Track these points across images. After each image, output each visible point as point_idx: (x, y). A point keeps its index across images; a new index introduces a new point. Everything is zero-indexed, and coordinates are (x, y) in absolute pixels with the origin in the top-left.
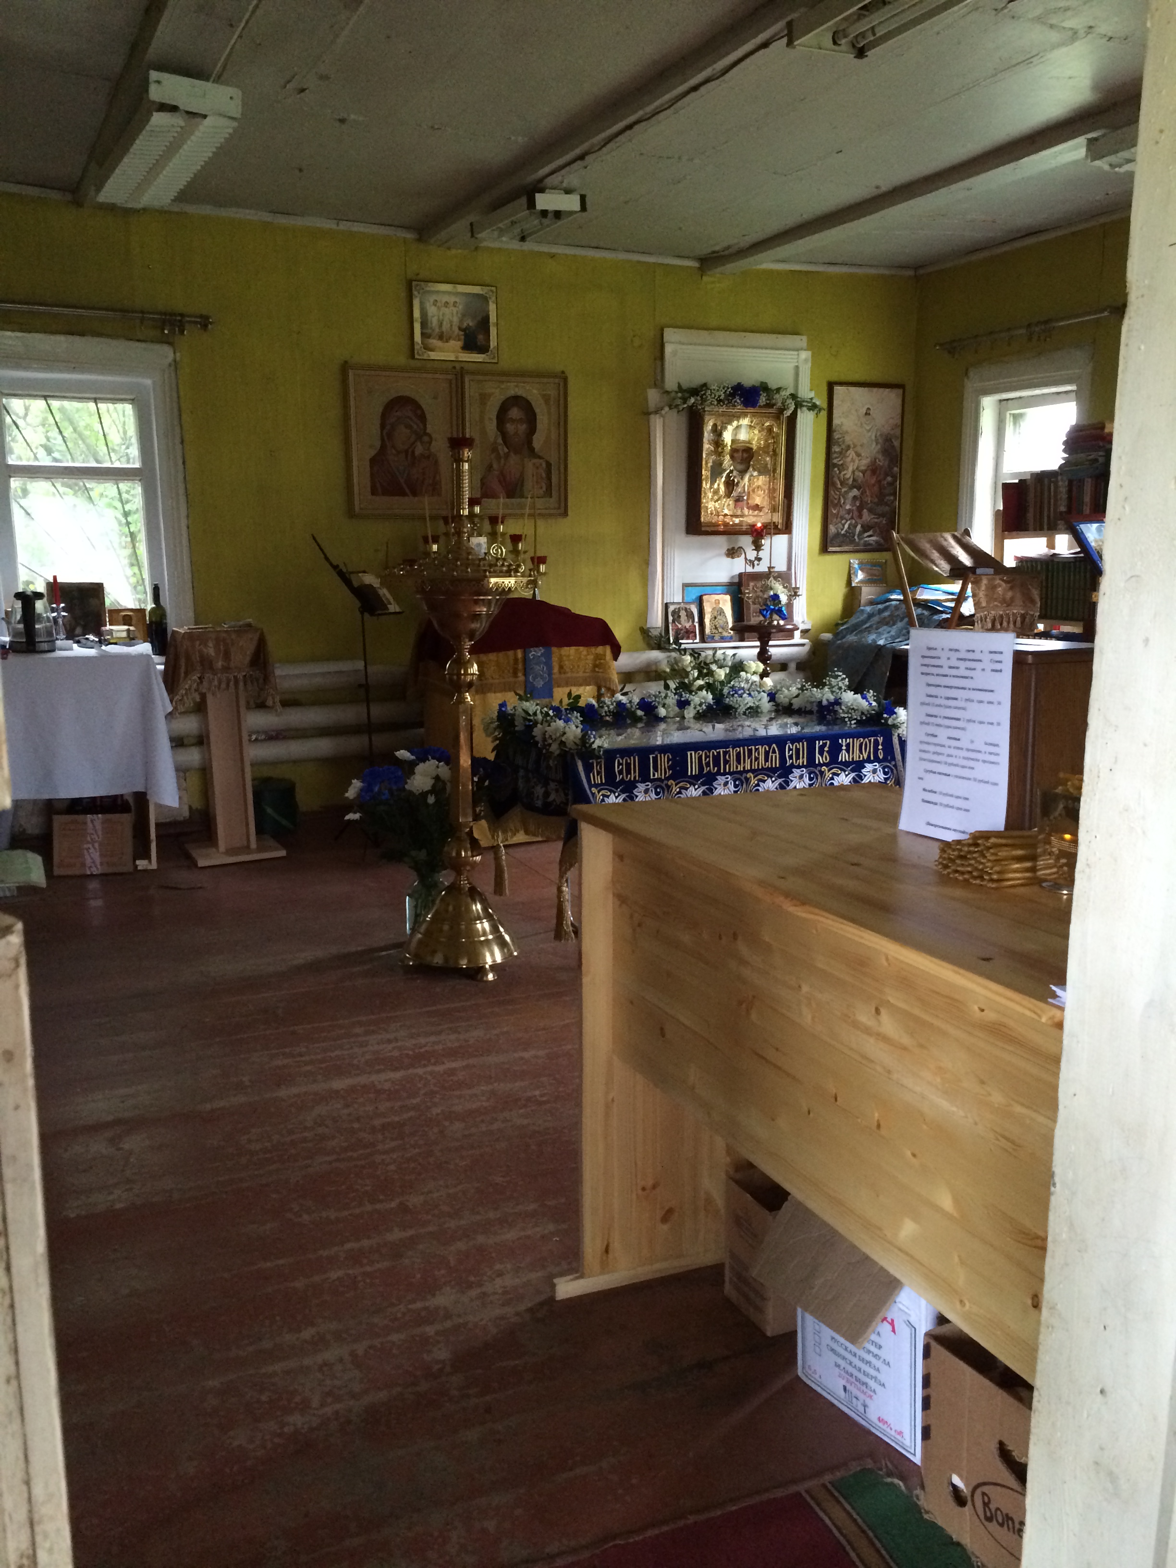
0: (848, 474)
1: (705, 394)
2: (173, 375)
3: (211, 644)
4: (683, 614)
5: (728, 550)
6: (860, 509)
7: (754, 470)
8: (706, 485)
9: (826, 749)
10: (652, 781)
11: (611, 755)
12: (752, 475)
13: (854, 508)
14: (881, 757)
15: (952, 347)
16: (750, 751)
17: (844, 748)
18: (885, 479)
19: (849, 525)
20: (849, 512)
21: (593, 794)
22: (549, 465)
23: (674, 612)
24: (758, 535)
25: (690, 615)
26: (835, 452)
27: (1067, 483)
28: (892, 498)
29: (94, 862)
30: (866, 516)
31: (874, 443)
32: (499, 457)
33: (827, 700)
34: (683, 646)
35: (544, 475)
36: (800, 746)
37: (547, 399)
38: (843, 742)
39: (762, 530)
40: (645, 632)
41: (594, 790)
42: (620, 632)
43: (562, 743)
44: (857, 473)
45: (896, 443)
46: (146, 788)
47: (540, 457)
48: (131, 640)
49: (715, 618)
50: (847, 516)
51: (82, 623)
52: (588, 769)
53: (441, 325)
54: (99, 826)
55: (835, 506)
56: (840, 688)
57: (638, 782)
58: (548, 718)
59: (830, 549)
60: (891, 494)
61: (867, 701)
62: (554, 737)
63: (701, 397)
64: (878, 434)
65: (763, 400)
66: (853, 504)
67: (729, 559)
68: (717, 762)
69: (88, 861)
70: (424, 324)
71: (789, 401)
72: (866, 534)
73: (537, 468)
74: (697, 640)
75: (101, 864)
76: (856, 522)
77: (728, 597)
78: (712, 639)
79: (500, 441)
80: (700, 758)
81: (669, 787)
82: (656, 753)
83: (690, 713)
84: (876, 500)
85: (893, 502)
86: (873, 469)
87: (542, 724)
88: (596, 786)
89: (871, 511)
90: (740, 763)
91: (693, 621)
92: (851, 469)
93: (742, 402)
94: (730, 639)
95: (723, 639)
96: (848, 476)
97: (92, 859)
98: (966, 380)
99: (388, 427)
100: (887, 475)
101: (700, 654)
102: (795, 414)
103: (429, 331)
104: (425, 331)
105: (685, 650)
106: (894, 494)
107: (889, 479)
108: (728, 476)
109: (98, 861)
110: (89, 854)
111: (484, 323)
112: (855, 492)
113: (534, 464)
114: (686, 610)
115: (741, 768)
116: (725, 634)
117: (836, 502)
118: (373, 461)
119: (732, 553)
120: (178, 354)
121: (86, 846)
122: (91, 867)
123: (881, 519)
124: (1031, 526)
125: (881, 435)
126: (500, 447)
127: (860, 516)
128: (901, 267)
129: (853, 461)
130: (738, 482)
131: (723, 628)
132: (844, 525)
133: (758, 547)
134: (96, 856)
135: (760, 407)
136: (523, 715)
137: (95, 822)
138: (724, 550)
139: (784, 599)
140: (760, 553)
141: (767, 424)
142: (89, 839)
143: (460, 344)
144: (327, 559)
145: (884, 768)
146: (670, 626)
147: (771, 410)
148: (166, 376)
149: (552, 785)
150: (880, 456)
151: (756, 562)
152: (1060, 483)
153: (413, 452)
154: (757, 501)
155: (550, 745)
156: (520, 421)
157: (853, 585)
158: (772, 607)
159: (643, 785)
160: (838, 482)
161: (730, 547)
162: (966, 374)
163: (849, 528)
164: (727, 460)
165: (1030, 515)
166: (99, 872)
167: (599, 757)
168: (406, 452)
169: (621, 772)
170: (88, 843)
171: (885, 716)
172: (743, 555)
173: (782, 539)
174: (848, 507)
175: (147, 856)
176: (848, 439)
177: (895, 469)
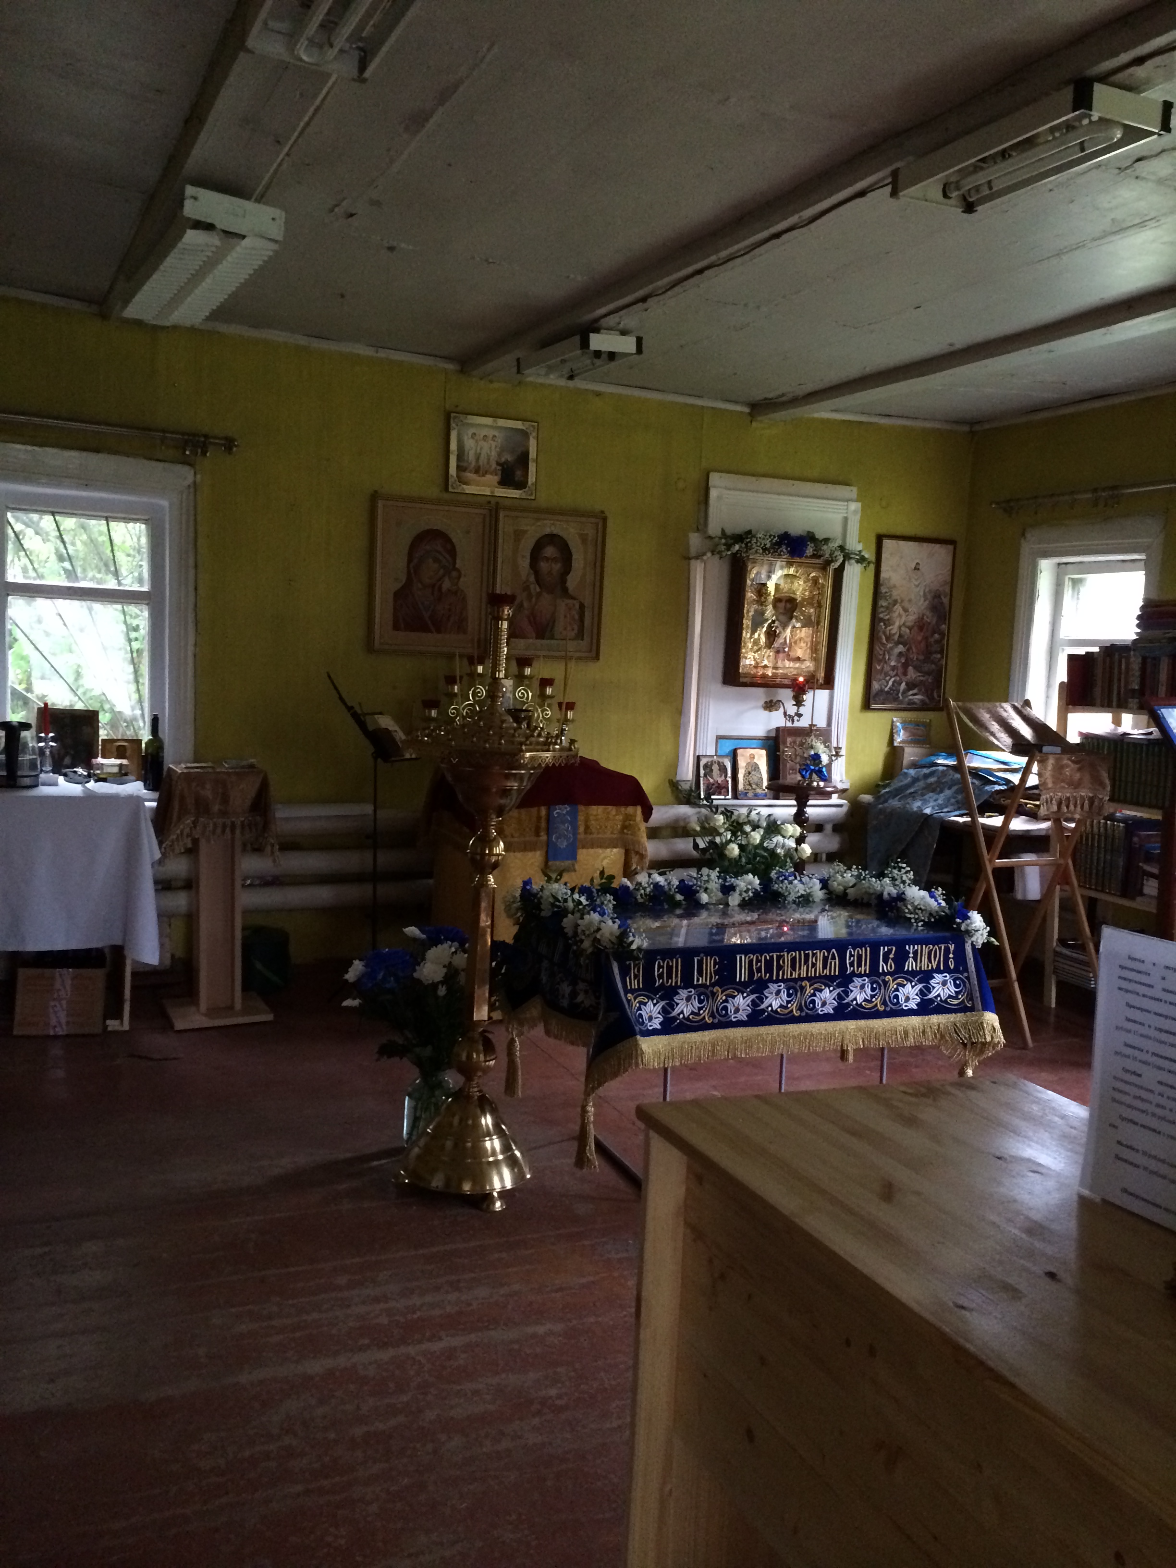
0: (894, 629)
1: (750, 542)
2: (192, 497)
3: (208, 786)
4: (715, 768)
5: (766, 702)
6: (905, 666)
7: (797, 621)
8: (746, 634)
9: (891, 956)
10: (695, 987)
11: (651, 955)
12: (794, 627)
13: (899, 665)
14: (952, 967)
15: (1009, 507)
16: (807, 957)
17: (911, 955)
18: (932, 635)
19: (894, 682)
20: (894, 668)
21: (629, 1001)
22: (582, 606)
23: (706, 766)
24: (799, 691)
25: (723, 769)
26: (882, 606)
27: (1140, 660)
28: (939, 656)
29: (60, 1023)
30: (912, 674)
31: (922, 599)
32: (530, 597)
33: (889, 894)
34: (715, 802)
35: (577, 617)
36: (862, 952)
37: (584, 539)
38: (910, 949)
39: (804, 685)
40: (674, 785)
41: (630, 996)
42: (648, 784)
43: (596, 941)
44: (903, 629)
45: (946, 601)
46: (124, 940)
47: (573, 598)
48: (121, 776)
49: (749, 773)
50: (891, 673)
51: (72, 752)
52: (625, 972)
53: (478, 459)
54: (68, 982)
55: (879, 662)
56: (904, 882)
57: (680, 987)
58: (581, 907)
59: (874, 706)
60: (936, 652)
61: (936, 901)
62: (587, 932)
63: (746, 544)
64: (927, 590)
65: (810, 551)
66: (898, 661)
67: (767, 712)
68: (769, 968)
69: (53, 1021)
70: (460, 458)
71: (837, 553)
72: (911, 692)
73: (570, 609)
74: (730, 796)
75: (68, 1023)
76: (901, 679)
77: (764, 752)
78: (745, 796)
79: (532, 578)
80: (751, 962)
81: (714, 994)
82: (702, 955)
83: (734, 900)
84: (921, 657)
85: (940, 660)
86: (921, 625)
87: (573, 914)
88: (632, 991)
89: (916, 668)
90: (795, 970)
91: (726, 776)
92: (897, 624)
93: (788, 552)
94: (764, 797)
95: (756, 797)
96: (893, 632)
97: (57, 1017)
98: (1022, 541)
99: (415, 561)
100: (934, 632)
101: (732, 813)
102: (842, 568)
103: (464, 464)
104: (461, 464)
105: (717, 807)
106: (941, 652)
107: (937, 636)
108: (770, 626)
109: (63, 1021)
110: (55, 1013)
111: (523, 459)
112: (901, 648)
113: (567, 605)
114: (719, 763)
115: (795, 975)
116: (759, 791)
117: (881, 657)
118: (397, 595)
119: (770, 706)
120: (199, 476)
121: (52, 1003)
122: (55, 1027)
123: (927, 677)
124: (1098, 701)
125: (930, 591)
126: (532, 586)
127: (905, 674)
128: (958, 422)
129: (900, 616)
130: (780, 633)
131: (757, 785)
132: (887, 682)
133: (799, 703)
134: (63, 1017)
135: (807, 557)
136: (551, 900)
137: (64, 979)
138: (762, 703)
139: (825, 759)
140: (801, 708)
141: (813, 574)
142: (56, 996)
143: (496, 479)
144: (341, 698)
145: (954, 981)
146: (702, 779)
147: (817, 561)
148: (184, 496)
149: (581, 986)
150: (928, 613)
151: (796, 718)
152: (1132, 659)
153: (440, 588)
154: (799, 653)
155: (582, 941)
156: (555, 560)
157: (896, 744)
158: (812, 767)
159: (685, 991)
160: (884, 637)
161: (768, 700)
162: (1023, 535)
163: (893, 685)
164: (769, 612)
165: (1098, 691)
166: (65, 1033)
167: (637, 958)
168: (433, 586)
169: (661, 976)
170: (54, 999)
171: (958, 920)
172: (781, 710)
173: (822, 695)
174: (893, 663)
175: (119, 1016)
176: (895, 594)
177: (943, 626)
